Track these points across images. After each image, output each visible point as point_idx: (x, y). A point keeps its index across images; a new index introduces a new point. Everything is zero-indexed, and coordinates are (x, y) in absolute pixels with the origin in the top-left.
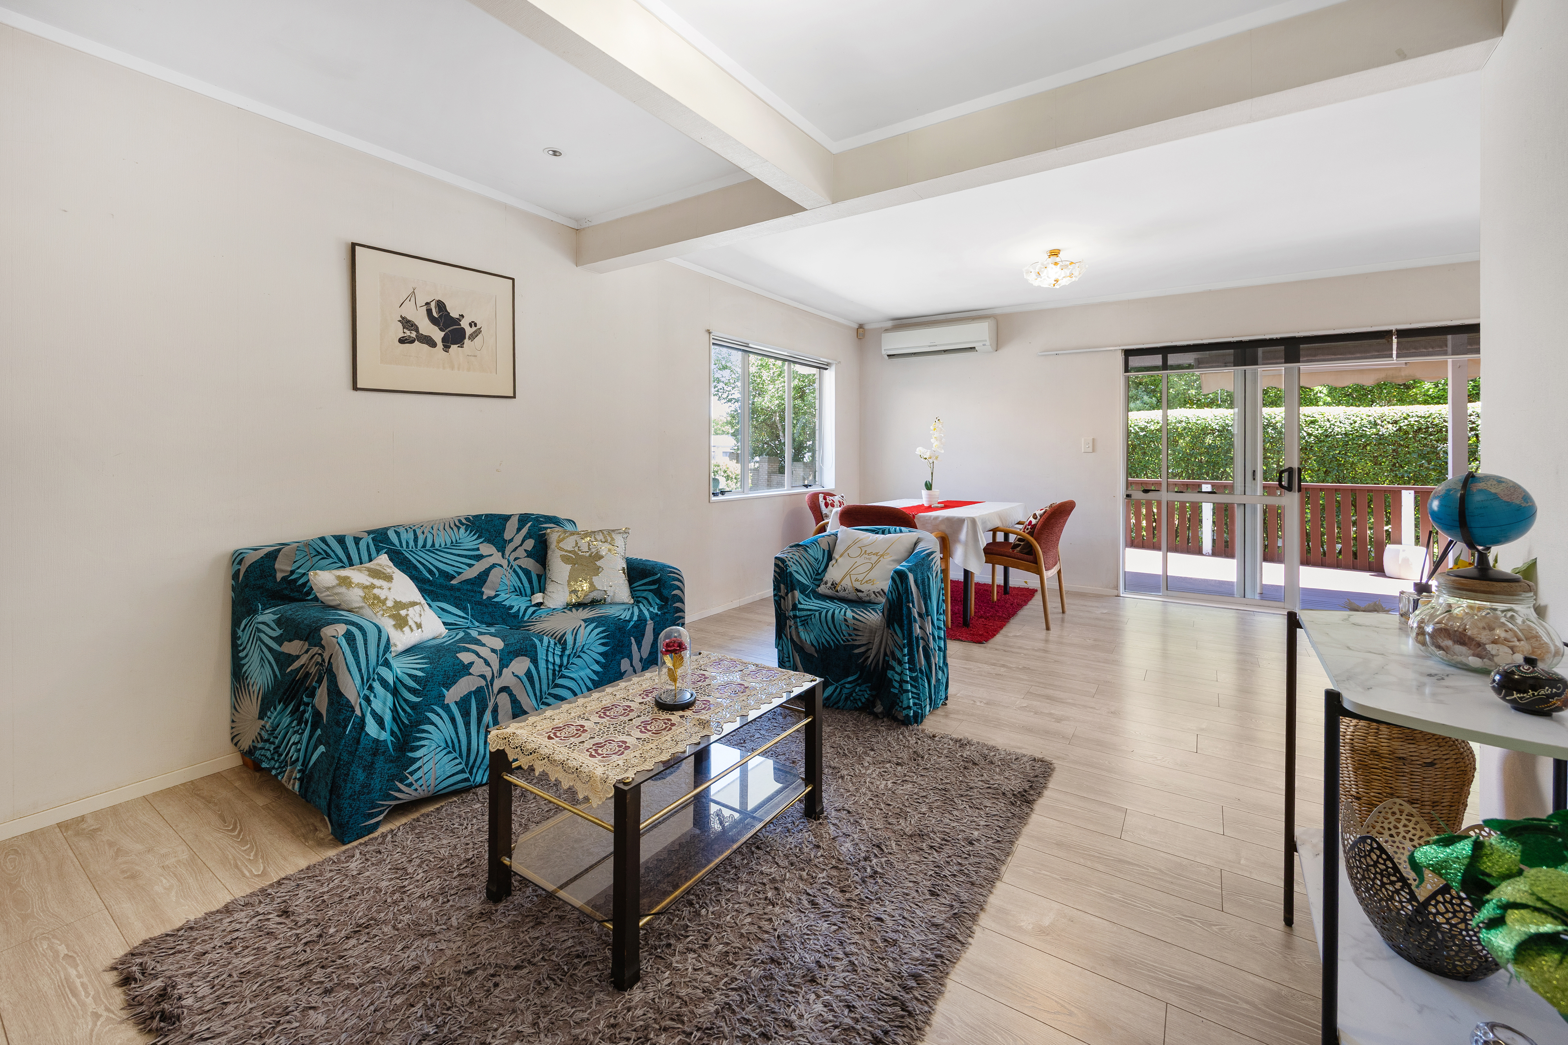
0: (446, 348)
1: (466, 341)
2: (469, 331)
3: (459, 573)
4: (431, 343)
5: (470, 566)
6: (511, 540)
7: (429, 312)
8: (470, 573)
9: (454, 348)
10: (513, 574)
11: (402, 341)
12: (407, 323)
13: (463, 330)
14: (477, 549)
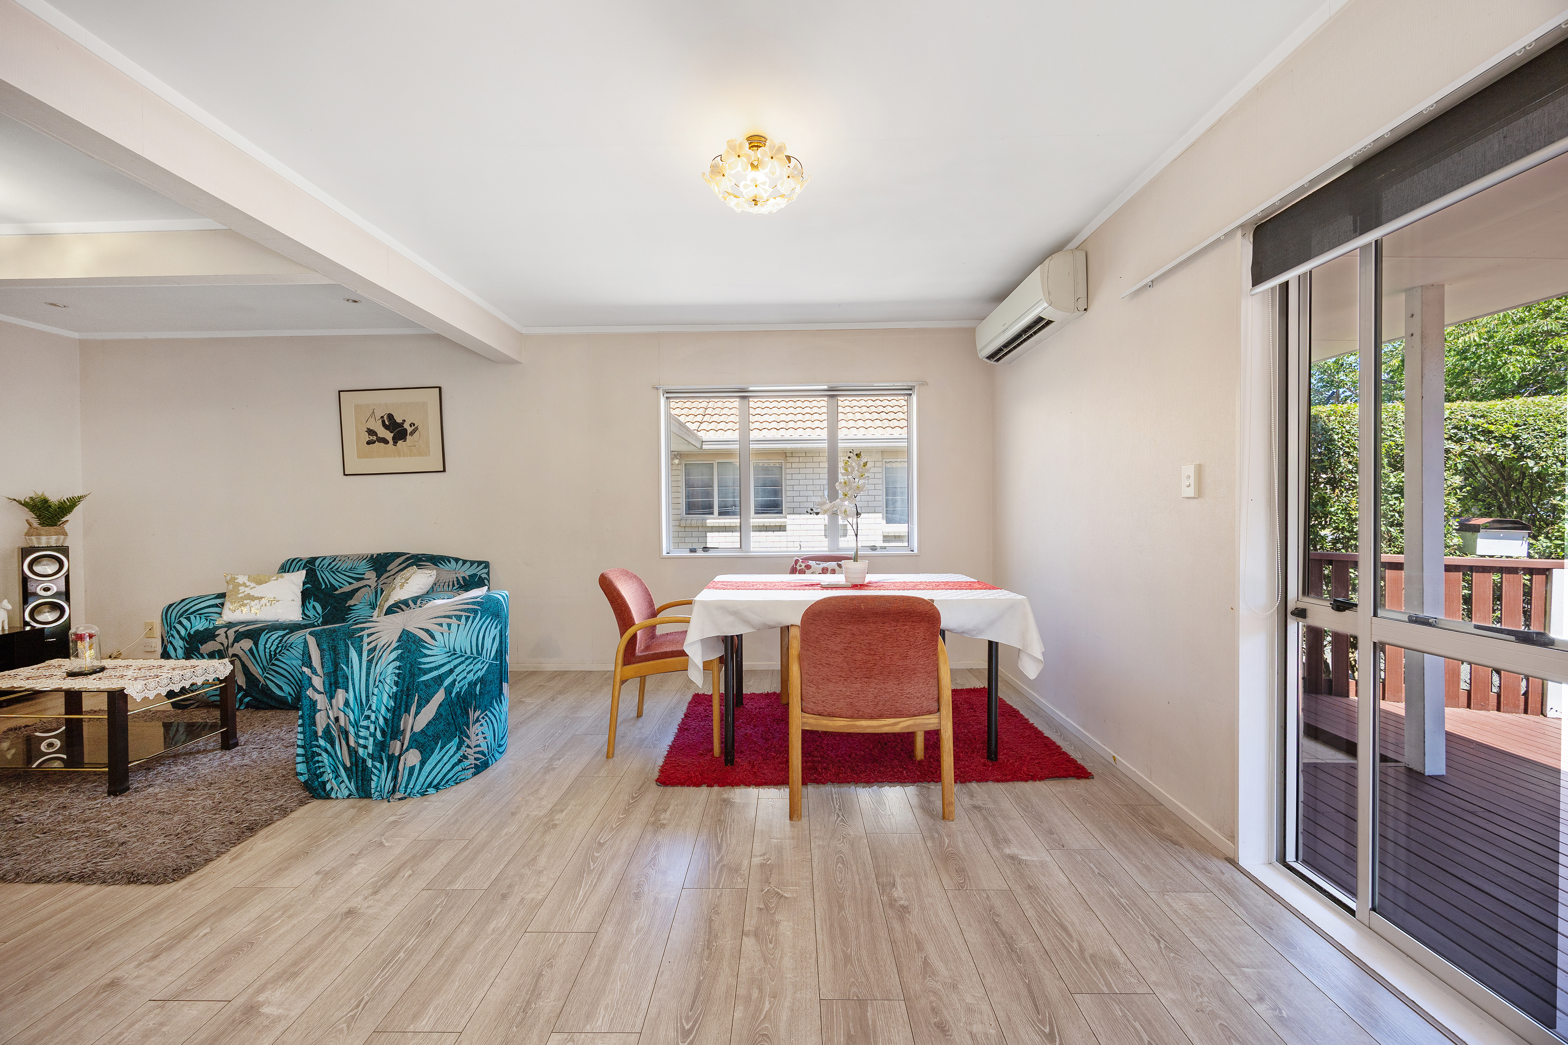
0: (395, 443)
1: (408, 437)
2: (409, 430)
3: (341, 587)
4: (386, 442)
5: (350, 583)
6: (389, 571)
7: (383, 422)
8: (347, 588)
9: (400, 442)
10: (374, 594)
11: (368, 443)
12: (371, 432)
13: (406, 430)
14: (364, 574)
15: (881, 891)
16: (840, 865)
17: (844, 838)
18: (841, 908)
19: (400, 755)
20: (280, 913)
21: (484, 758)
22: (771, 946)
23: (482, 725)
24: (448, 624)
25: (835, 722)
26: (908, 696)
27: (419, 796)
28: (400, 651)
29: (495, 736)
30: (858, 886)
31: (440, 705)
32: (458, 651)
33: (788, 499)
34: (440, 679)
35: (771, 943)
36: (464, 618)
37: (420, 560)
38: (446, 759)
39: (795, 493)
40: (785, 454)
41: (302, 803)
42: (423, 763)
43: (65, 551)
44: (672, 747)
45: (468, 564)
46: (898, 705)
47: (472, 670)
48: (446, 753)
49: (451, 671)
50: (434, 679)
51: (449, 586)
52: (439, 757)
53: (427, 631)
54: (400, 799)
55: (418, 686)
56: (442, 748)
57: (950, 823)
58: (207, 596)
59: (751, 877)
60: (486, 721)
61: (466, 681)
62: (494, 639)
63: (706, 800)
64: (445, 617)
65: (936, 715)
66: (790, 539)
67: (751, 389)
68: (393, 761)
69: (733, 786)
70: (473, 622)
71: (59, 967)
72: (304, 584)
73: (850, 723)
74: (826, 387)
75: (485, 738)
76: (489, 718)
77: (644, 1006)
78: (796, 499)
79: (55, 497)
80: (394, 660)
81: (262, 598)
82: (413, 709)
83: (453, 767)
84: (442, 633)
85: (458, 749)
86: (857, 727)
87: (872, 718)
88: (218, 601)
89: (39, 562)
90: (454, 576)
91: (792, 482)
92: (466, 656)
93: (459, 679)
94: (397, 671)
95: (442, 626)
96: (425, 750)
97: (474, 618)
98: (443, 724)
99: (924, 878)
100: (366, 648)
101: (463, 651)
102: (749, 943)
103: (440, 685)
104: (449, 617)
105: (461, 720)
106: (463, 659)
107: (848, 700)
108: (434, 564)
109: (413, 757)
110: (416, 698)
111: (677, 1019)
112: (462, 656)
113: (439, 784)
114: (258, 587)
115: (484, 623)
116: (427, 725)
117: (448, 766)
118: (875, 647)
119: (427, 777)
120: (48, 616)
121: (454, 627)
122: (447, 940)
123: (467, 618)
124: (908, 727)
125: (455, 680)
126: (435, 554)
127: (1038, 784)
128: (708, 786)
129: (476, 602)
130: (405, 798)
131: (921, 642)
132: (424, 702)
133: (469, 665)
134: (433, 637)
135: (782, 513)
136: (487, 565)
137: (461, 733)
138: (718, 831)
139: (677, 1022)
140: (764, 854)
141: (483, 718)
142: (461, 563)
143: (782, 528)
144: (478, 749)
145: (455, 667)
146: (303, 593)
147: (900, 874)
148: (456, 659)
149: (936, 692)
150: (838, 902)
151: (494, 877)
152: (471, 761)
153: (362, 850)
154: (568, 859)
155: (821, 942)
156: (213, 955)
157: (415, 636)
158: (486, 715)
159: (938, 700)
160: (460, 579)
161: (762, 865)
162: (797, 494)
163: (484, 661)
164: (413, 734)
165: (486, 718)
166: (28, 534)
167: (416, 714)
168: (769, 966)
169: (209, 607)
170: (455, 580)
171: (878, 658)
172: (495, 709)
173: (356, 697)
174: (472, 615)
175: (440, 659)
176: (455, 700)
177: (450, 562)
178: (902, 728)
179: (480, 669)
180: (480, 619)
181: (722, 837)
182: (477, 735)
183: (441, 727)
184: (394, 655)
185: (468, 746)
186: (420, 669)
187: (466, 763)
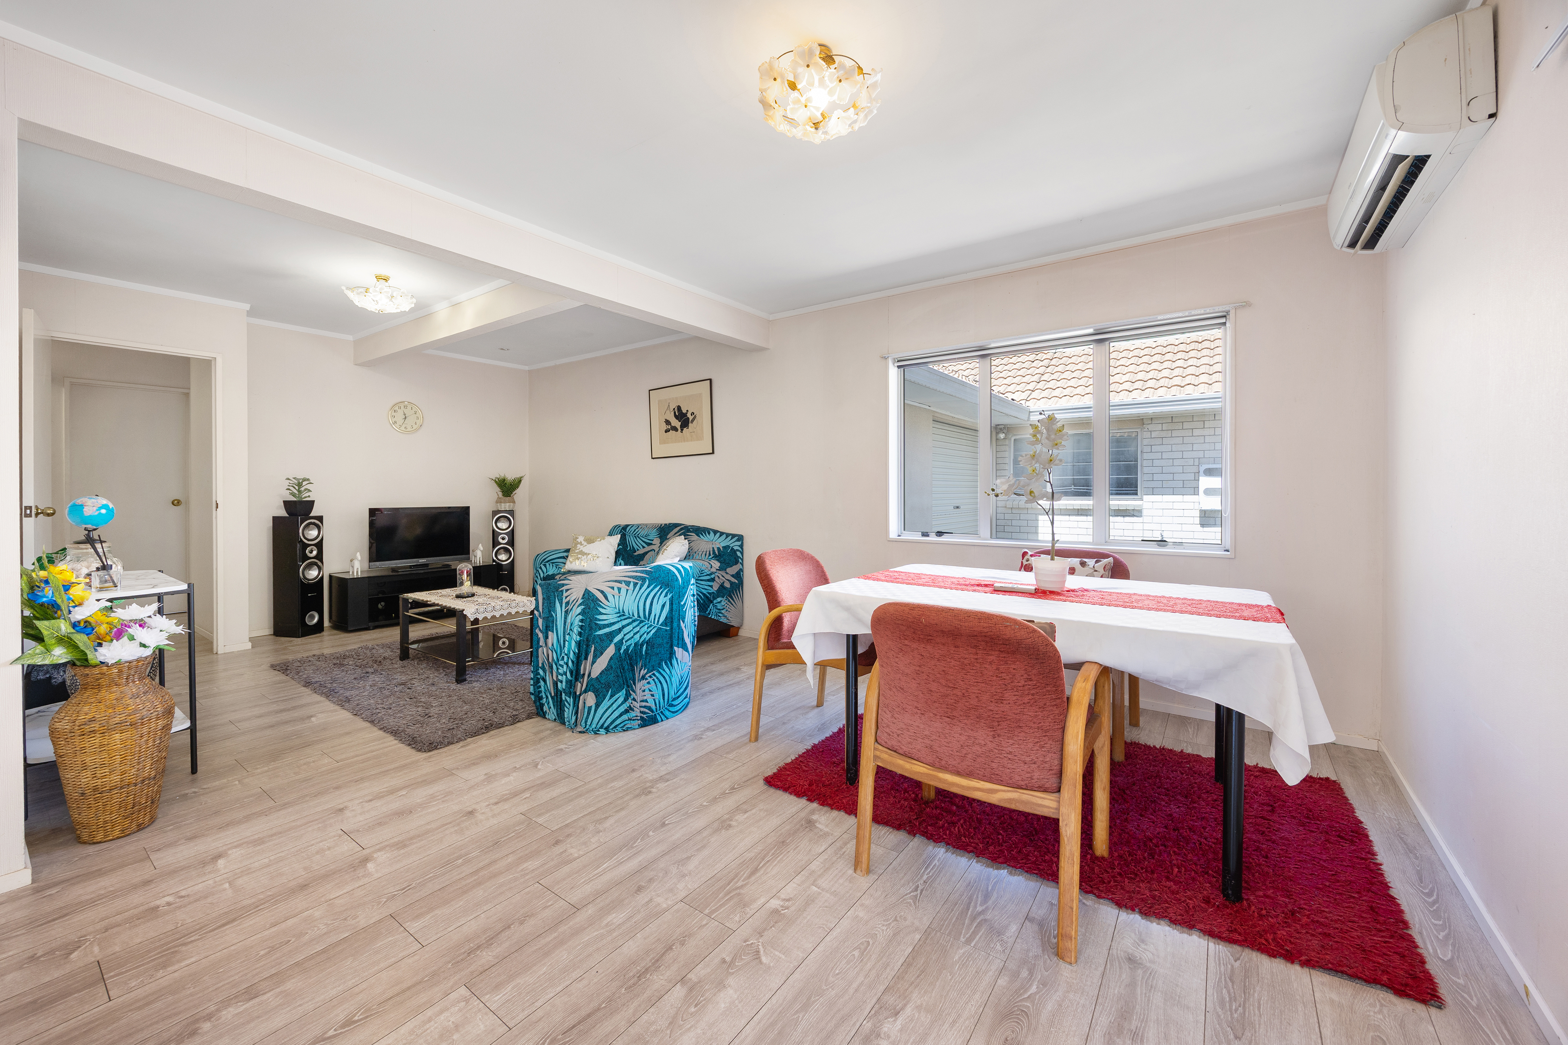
0: (682, 430)
1: (690, 424)
2: (691, 418)
3: (638, 550)
4: (677, 429)
5: (644, 547)
6: (668, 538)
7: (675, 413)
8: (641, 551)
9: (685, 429)
11: (666, 431)
12: (668, 422)
13: (689, 419)
14: (653, 540)
15: (873, 1012)
16: (856, 953)
17: (896, 920)
18: (805, 1007)
19: (580, 695)
20: (443, 796)
21: (651, 714)
22: (693, 1009)
23: (649, 683)
24: (618, 588)
25: (913, 766)
26: (1010, 756)
27: (593, 733)
28: (583, 607)
29: (664, 695)
30: (851, 991)
31: (611, 658)
32: (627, 613)
33: (1146, 477)
34: (611, 636)
35: (696, 1006)
36: (632, 584)
37: (689, 531)
38: (615, 706)
39: (1154, 470)
40: (1141, 421)
41: (529, 717)
42: (598, 705)
43: (512, 512)
44: (815, 746)
45: (724, 536)
46: (994, 765)
47: (638, 632)
48: (615, 701)
49: (620, 630)
50: (606, 634)
51: (706, 555)
52: (609, 703)
53: (602, 592)
54: (580, 732)
55: (594, 639)
56: (612, 696)
57: (1062, 965)
58: (560, 550)
59: (751, 919)
60: (653, 680)
61: (632, 642)
62: (663, 606)
63: (791, 815)
64: (616, 581)
65: (1053, 796)
66: (1146, 526)
67: (993, 345)
68: (576, 698)
69: (832, 809)
70: (640, 589)
71: (337, 788)
72: (619, 545)
73: (931, 772)
74: (1091, 331)
75: (652, 695)
76: (657, 678)
77: (538, 1004)
78: (1156, 477)
79: (510, 476)
80: (579, 614)
81: (589, 554)
82: (590, 658)
83: (621, 715)
84: (613, 596)
85: (625, 700)
86: (940, 780)
87: (958, 773)
88: (565, 554)
89: (500, 521)
90: (711, 546)
91: (1151, 456)
92: (634, 618)
93: (627, 637)
94: (580, 624)
95: (614, 589)
96: (599, 695)
97: (642, 586)
98: (613, 675)
99: (946, 1026)
100: (564, 601)
101: (631, 614)
102: (679, 992)
103: (611, 641)
104: (620, 582)
105: (629, 675)
106: (630, 620)
107: (927, 742)
108: (697, 535)
109: (590, 699)
110: (593, 649)
111: (546, 1035)
112: (629, 618)
113: (608, 727)
114: (588, 545)
115: (652, 590)
116: (600, 674)
117: (616, 714)
118: (952, 677)
119: (601, 719)
120: (503, 557)
121: (623, 591)
122: (494, 862)
123: (635, 584)
124: (1010, 800)
125: (623, 639)
126: (701, 526)
127: (1295, 971)
128: (807, 800)
129: (644, 571)
130: (584, 732)
131: (1023, 683)
132: (598, 654)
133: (636, 626)
134: (606, 598)
135: (1136, 494)
136: (740, 538)
137: (628, 686)
138: (770, 854)
139: (543, 1038)
140: (788, 900)
141: (650, 677)
142: (718, 534)
143: (1134, 513)
144: (644, 704)
145: (623, 627)
146: (617, 553)
147: (919, 1002)
148: (624, 619)
149: (1056, 762)
150: (810, 998)
151: (567, 822)
152: (636, 713)
153: (522, 767)
154: (628, 828)
155: (743, 1036)
156: (390, 812)
157: (594, 595)
158: (654, 674)
159: (1060, 774)
160: (716, 549)
161: (776, 911)
162: (1159, 470)
163: (651, 626)
164: (590, 680)
165: (654, 677)
166: (497, 502)
167: (593, 663)
168: (668, 1032)
169: (558, 558)
170: (711, 550)
171: (959, 694)
172: (664, 670)
173: (558, 638)
174: (640, 583)
175: (612, 618)
176: (623, 656)
177: (709, 534)
178: (1001, 800)
179: (646, 633)
180: (648, 587)
181: (768, 861)
182: (644, 691)
183: (611, 677)
184: (579, 610)
185: (634, 699)
186: (596, 624)
187: (632, 714)
